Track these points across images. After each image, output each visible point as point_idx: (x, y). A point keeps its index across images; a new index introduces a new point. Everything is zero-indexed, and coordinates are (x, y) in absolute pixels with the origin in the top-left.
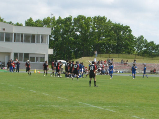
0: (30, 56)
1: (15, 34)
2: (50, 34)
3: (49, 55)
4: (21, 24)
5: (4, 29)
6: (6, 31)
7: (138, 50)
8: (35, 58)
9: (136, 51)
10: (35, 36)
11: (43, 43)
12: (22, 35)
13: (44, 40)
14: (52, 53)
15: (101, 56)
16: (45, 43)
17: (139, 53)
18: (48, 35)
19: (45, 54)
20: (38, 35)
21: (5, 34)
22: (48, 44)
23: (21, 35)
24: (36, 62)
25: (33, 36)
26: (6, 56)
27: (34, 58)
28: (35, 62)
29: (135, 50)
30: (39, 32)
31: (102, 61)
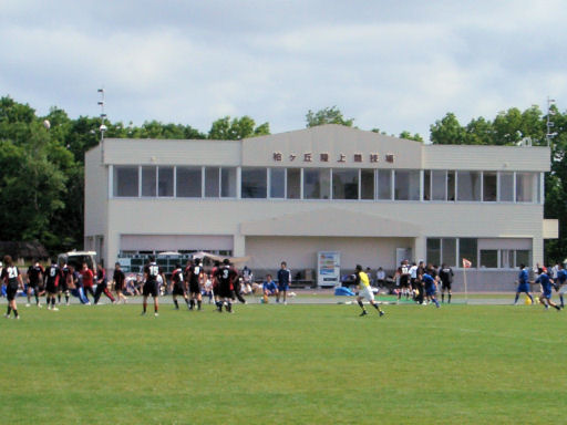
0: (481, 246)
1: (427, 174)
2: (549, 169)
3: (546, 241)
4: (417, 136)
5: (390, 159)
6: (398, 164)
8: (499, 253)
10: (494, 178)
11: (522, 200)
12: (451, 175)
13: (525, 191)
14: (555, 235)
16: (530, 200)
18: (539, 173)
19: (531, 239)
20: (507, 176)
21: (393, 172)
22: (542, 202)
23: (449, 176)
24: (502, 266)
25: (490, 179)
26: (399, 250)
27: (496, 251)
28: (499, 268)
30: (508, 163)
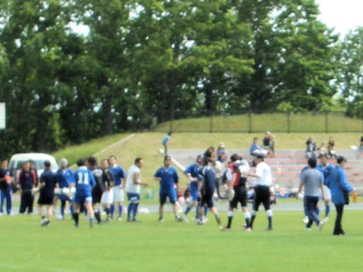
7: (346, 93)
9: (337, 96)
15: (211, 125)
17: (351, 105)
29: (334, 91)
31: (220, 148)
